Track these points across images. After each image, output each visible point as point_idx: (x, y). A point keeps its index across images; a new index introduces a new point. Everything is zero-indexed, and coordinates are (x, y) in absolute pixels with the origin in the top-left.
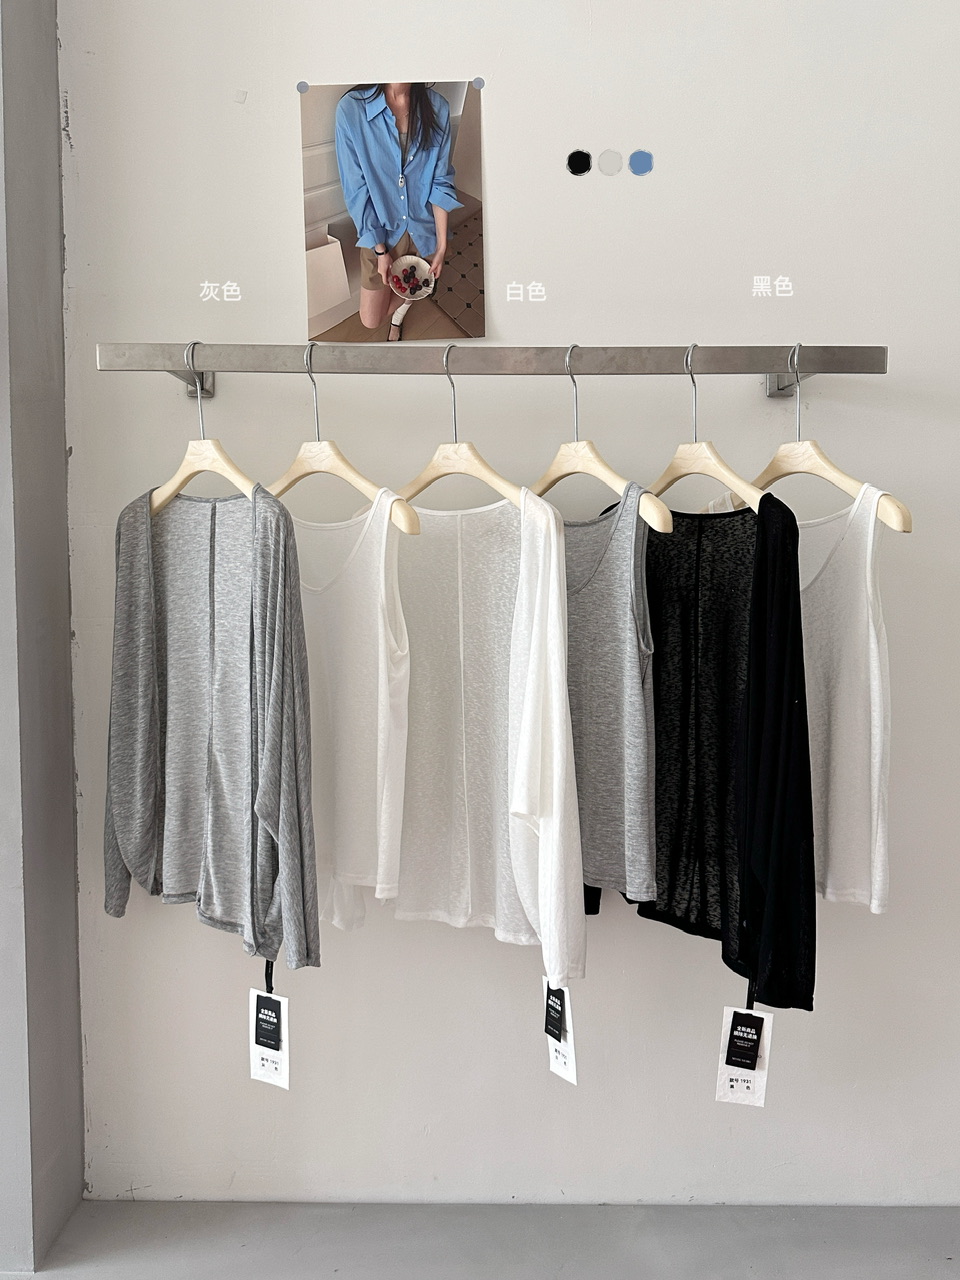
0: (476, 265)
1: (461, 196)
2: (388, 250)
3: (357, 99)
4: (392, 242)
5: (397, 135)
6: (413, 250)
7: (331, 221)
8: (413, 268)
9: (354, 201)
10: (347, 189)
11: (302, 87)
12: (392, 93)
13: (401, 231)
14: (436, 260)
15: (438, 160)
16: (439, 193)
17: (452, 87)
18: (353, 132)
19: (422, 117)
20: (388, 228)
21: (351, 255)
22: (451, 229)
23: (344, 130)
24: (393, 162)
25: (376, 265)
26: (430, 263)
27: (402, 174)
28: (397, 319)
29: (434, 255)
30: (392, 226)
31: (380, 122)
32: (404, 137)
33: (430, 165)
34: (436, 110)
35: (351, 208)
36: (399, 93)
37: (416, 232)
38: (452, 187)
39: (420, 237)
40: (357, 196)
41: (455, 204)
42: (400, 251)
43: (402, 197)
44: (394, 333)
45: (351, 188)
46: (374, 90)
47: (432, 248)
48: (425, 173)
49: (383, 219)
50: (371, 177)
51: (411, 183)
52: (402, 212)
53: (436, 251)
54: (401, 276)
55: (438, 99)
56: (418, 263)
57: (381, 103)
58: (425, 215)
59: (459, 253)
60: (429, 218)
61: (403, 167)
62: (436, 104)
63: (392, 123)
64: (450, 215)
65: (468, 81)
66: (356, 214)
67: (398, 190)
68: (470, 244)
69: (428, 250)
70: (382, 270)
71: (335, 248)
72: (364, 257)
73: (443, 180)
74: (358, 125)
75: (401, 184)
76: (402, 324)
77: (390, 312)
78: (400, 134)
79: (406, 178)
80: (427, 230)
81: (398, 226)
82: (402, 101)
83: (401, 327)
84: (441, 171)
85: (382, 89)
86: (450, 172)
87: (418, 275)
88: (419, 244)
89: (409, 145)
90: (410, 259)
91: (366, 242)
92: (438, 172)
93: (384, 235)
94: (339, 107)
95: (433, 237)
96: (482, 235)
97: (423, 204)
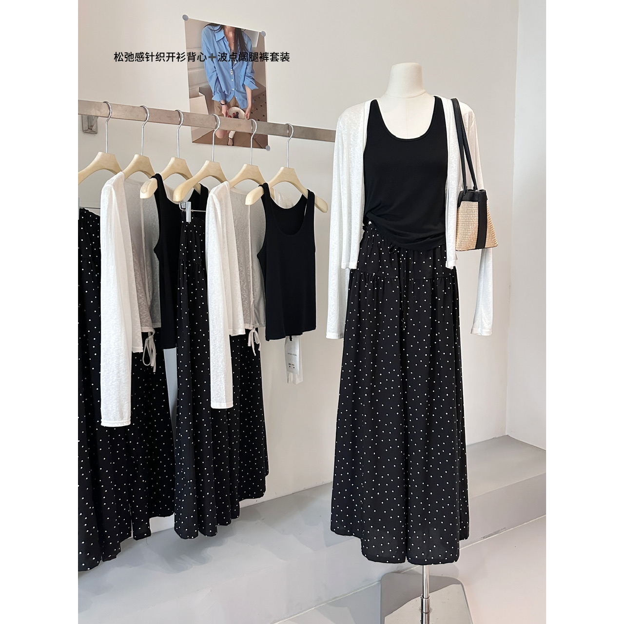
0: (264, 116)
1: (257, 84)
2: (226, 103)
3: (211, 30)
4: (228, 100)
5: (229, 51)
6: (237, 105)
7: (200, 86)
8: (237, 113)
9: (211, 78)
10: (208, 72)
11: (185, 18)
12: (227, 30)
13: (232, 96)
14: (247, 111)
15: (247, 66)
16: (248, 81)
17: (253, 33)
18: (210, 45)
19: (240, 45)
20: (226, 93)
21: (210, 103)
22: (254, 98)
23: (205, 43)
25: (221, 110)
26: (245, 112)
28: (231, 136)
29: (246, 108)
30: (228, 93)
31: (222, 42)
32: (232, 52)
33: (244, 68)
34: (246, 42)
35: (210, 81)
36: (230, 31)
37: (239, 97)
38: (253, 79)
39: (240, 99)
40: (212, 76)
41: (255, 87)
42: (232, 104)
43: (232, 80)
44: (230, 142)
45: (209, 71)
46: (219, 27)
47: (245, 104)
48: (242, 71)
49: (224, 89)
50: (218, 68)
51: (236, 74)
52: (232, 86)
53: (247, 106)
54: (232, 116)
55: (247, 37)
56: (239, 111)
57: (221, 34)
58: (242, 89)
59: (257, 109)
60: (244, 91)
61: (232, 66)
62: (246, 39)
63: (227, 44)
64: (252, 91)
65: (259, 31)
66: (212, 84)
67: (230, 77)
68: (261, 106)
69: (244, 106)
70: (224, 112)
71: (202, 99)
72: (216, 105)
73: (249, 75)
74: (212, 42)
76: (233, 138)
77: (228, 132)
78: (231, 50)
79: (233, 70)
80: (243, 97)
81: (230, 93)
82: (231, 35)
83: (233, 139)
84: (249, 71)
85: (222, 27)
86: (252, 72)
87: (239, 116)
88: (240, 103)
90: (236, 109)
91: (216, 98)
92: (247, 70)
93: (225, 96)
94: (203, 32)
95: (246, 100)
96: (266, 103)
97: (241, 85)
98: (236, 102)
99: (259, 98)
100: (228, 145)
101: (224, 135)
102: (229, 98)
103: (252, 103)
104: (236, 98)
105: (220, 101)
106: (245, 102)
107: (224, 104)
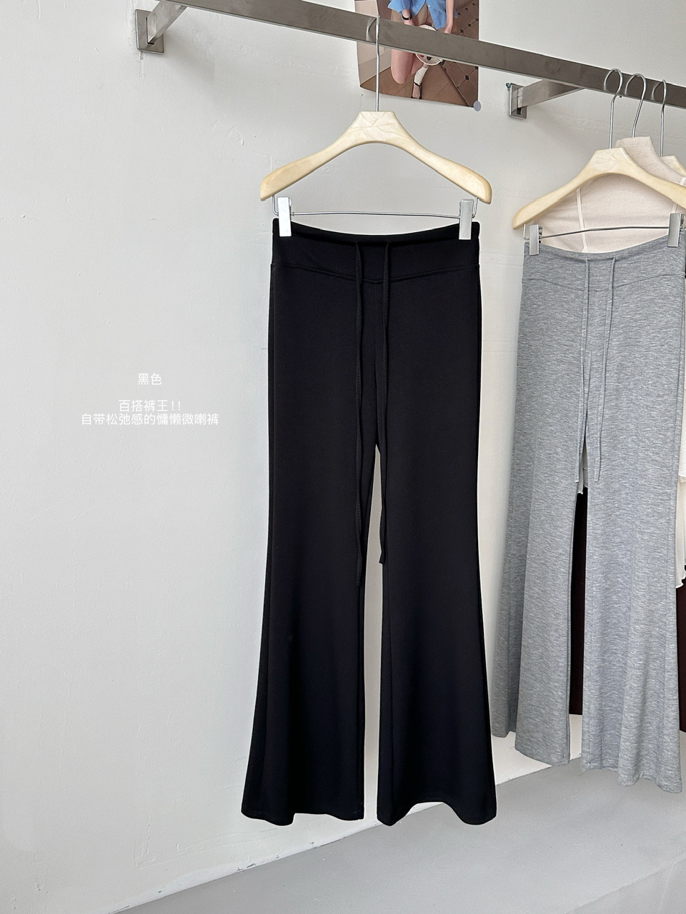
98: (428, 15)
99: (467, 9)
100: (412, 97)
101: (406, 80)
102: (417, 6)
103: (454, 19)
104: (429, 6)
105: (401, 12)
106: (443, 17)
107: (408, 19)
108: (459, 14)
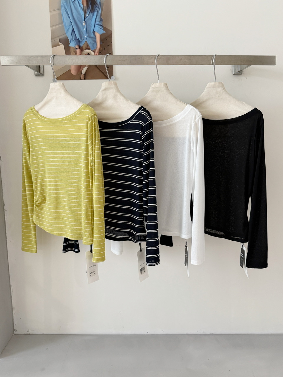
1: (105, 29)
2: (80, 47)
4: (81, 45)
6: (89, 47)
7: (60, 38)
8: (89, 53)
9: (68, 30)
10: (66, 26)
13: (84, 41)
15: (97, 16)
16: (97, 28)
18: (67, 6)
20: (80, 40)
23: (64, 5)
24: (81, 16)
26: (94, 52)
27: (84, 21)
28: (83, 72)
32: (85, 8)
33: (94, 18)
35: (67, 33)
37: (90, 41)
39: (91, 43)
41: (103, 32)
42: (84, 48)
43: (85, 29)
44: (83, 76)
47: (95, 47)
48: (92, 20)
49: (78, 37)
50: (74, 22)
51: (88, 24)
52: (84, 34)
59: (104, 49)
60: (94, 37)
61: (85, 18)
63: (81, 2)
64: (101, 35)
66: (69, 35)
67: (83, 27)
68: (108, 46)
69: (94, 48)
70: (78, 55)
71: (62, 47)
72: (72, 50)
73: (98, 23)
74: (69, 3)
75: (84, 24)
76: (85, 73)
77: (81, 69)
79: (86, 22)
80: (93, 41)
81: (83, 39)
83: (85, 75)
84: (98, 20)
86: (101, 20)
88: (90, 46)
89: (87, 11)
91: (72, 45)
92: (97, 20)
93: (78, 42)
95: (95, 43)
97: (92, 31)
98: (87, 45)
99: (107, 40)
100: (81, 79)
101: (78, 73)
102: (82, 43)
103: (100, 45)
104: (88, 42)
105: (75, 47)
106: (95, 45)
107: (78, 49)
108: (103, 42)
